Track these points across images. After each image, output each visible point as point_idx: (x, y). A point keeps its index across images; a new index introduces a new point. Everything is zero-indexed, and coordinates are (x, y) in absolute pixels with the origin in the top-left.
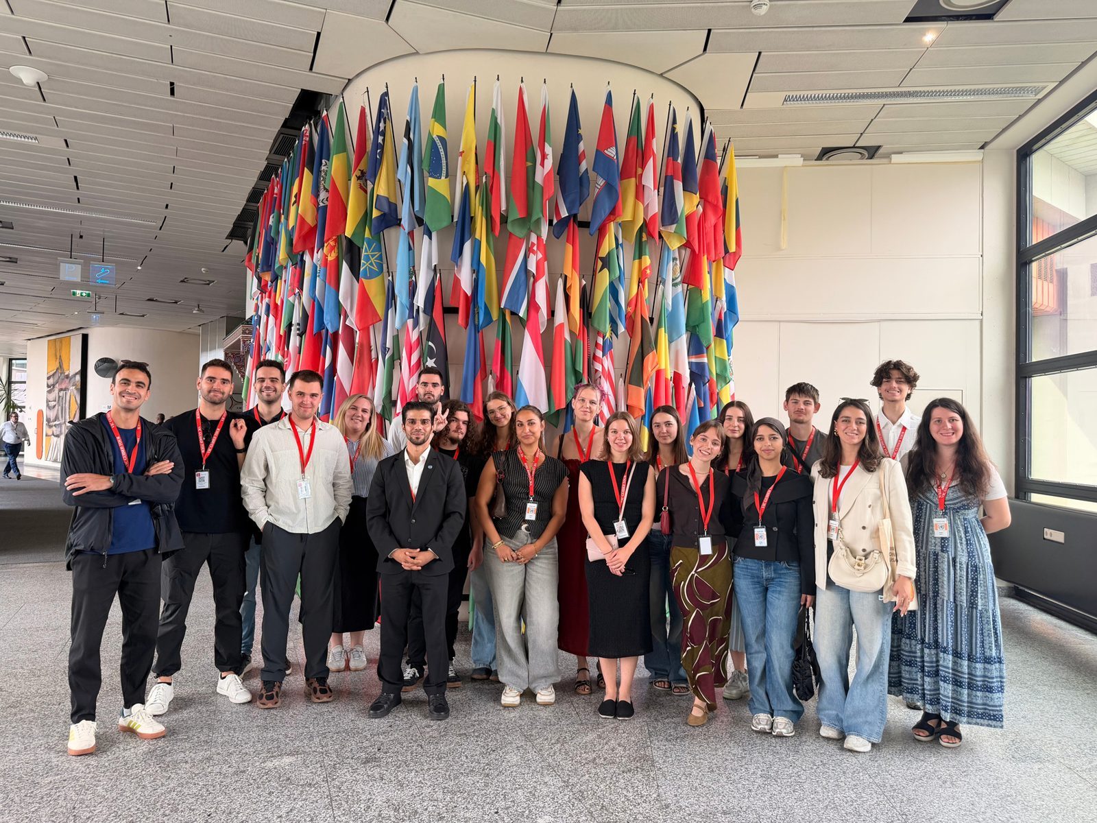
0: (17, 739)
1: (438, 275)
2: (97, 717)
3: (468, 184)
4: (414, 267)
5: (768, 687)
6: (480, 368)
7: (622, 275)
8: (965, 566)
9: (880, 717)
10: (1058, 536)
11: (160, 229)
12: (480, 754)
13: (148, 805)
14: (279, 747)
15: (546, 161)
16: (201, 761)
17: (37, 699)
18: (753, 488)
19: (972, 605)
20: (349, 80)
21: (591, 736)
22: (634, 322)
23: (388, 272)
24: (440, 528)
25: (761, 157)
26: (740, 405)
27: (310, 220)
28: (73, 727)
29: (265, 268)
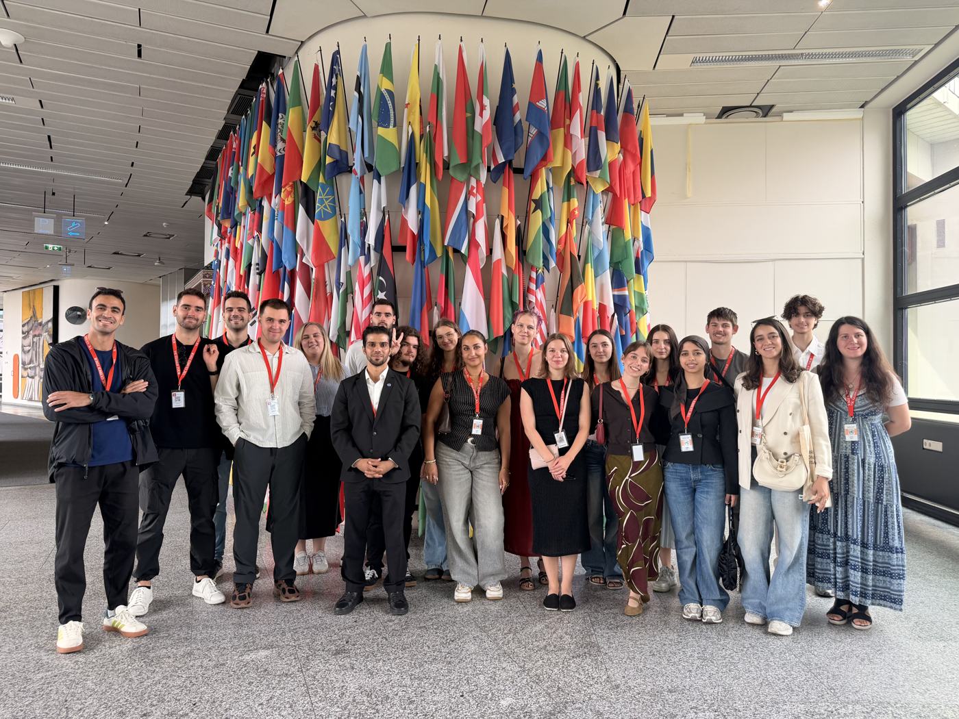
0: (8, 640)
1: (387, 216)
2: (83, 619)
3: (413, 133)
4: (364, 209)
5: (698, 579)
6: (427, 301)
7: (553, 216)
8: (872, 466)
9: (800, 604)
10: (937, 446)
11: (126, 186)
12: (441, 644)
13: (136, 697)
14: (254, 642)
15: (484, 111)
16: (183, 656)
17: (25, 604)
18: (679, 399)
19: (878, 500)
20: (302, 42)
21: (539, 627)
22: (563, 258)
23: (340, 214)
24: (399, 440)
25: (668, 115)
26: (665, 328)
27: (268, 169)
28: (61, 627)
29: (225, 216)
